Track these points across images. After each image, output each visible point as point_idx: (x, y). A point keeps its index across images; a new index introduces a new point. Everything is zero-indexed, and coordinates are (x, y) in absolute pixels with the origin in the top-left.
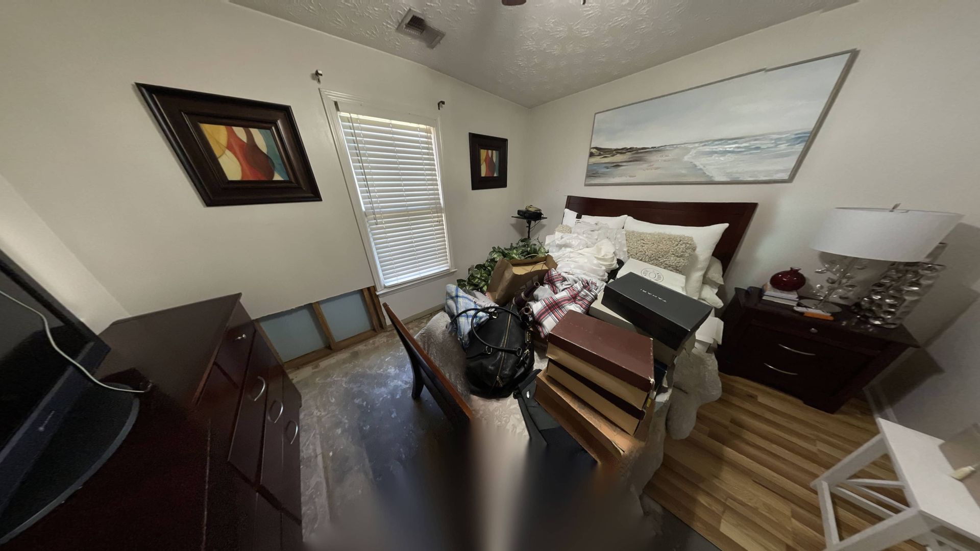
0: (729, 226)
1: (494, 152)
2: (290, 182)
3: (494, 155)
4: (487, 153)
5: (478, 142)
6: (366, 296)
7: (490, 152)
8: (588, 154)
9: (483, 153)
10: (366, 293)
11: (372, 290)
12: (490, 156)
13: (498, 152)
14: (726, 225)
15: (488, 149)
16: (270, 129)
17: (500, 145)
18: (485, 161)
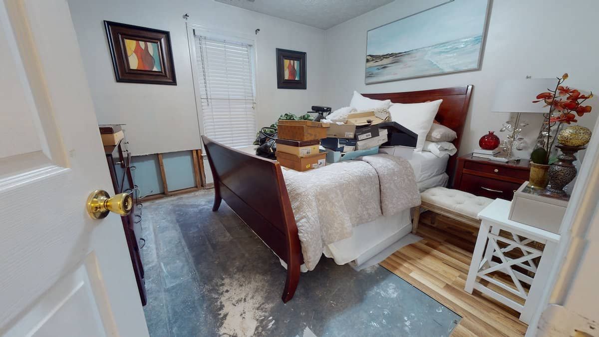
0: (443, 101)
1: (295, 62)
2: (161, 72)
3: (296, 64)
4: (290, 62)
5: (283, 55)
6: (194, 157)
7: (292, 61)
8: (365, 61)
9: (287, 62)
10: (195, 154)
11: (199, 152)
12: (292, 65)
13: (298, 62)
14: (441, 101)
15: (290, 60)
16: (157, 43)
17: (300, 57)
18: (288, 68)
